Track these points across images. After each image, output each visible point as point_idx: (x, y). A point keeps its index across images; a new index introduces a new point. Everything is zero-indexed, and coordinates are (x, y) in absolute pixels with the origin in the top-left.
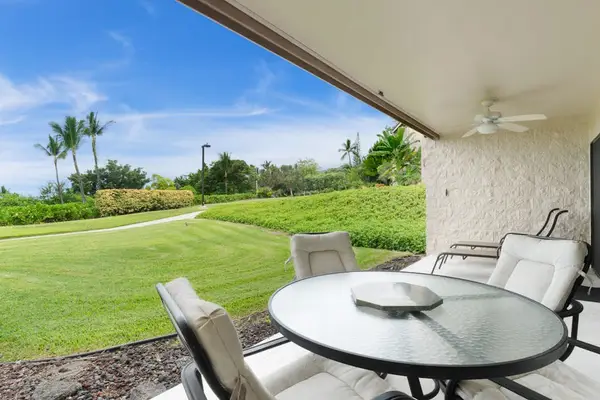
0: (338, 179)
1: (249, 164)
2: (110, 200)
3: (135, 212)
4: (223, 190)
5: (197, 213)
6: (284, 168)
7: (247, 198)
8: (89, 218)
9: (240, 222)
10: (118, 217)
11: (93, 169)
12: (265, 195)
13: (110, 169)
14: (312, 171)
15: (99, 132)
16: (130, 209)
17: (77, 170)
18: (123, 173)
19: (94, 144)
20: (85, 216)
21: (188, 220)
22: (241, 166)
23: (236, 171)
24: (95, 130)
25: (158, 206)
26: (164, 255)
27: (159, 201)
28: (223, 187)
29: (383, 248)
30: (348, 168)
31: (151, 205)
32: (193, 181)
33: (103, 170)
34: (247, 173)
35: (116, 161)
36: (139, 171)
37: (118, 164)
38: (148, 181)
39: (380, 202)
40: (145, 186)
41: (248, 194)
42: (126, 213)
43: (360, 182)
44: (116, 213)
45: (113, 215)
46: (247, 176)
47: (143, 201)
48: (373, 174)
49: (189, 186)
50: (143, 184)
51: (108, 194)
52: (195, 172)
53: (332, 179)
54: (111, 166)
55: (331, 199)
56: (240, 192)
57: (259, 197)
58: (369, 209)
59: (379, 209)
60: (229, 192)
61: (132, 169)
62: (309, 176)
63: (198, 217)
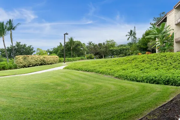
0: (126, 50)
1: (82, 43)
2: (22, 60)
3: (33, 66)
4: (70, 55)
5: (64, 67)
6: (100, 45)
7: (82, 59)
8: (12, 69)
9: (86, 71)
10: (25, 69)
11: (10, 46)
12: (91, 58)
13: (17, 46)
14: (113, 46)
15: (13, 29)
16: (31, 64)
17: (5, 46)
18: (23, 48)
19: (11, 34)
20: (10, 68)
21: (60, 70)
22: (79, 44)
23: (76, 46)
24: (11, 28)
25: (43, 63)
26: (59, 88)
27: (43, 61)
28: (70, 54)
29: (172, 85)
30: (131, 44)
31: (40, 63)
32: (55, 51)
33: (14, 47)
34: (82, 47)
35: (20, 43)
36: (30, 47)
37: (21, 44)
38: (34, 52)
39: (162, 61)
40: (33, 54)
41: (82, 57)
42: (29, 67)
43: (138, 51)
44: (24, 66)
45: (23, 67)
46: (81, 49)
47: (36, 61)
48: (145, 47)
49: (54, 54)
50: (32, 53)
51: (21, 57)
52: (56, 47)
53: (124, 50)
54: (18, 44)
55: (133, 59)
56: (78, 56)
57: (88, 59)
58: (156, 65)
59: (162, 64)
60: (73, 56)
61: (27, 46)
62: (112, 48)
63: (65, 68)
